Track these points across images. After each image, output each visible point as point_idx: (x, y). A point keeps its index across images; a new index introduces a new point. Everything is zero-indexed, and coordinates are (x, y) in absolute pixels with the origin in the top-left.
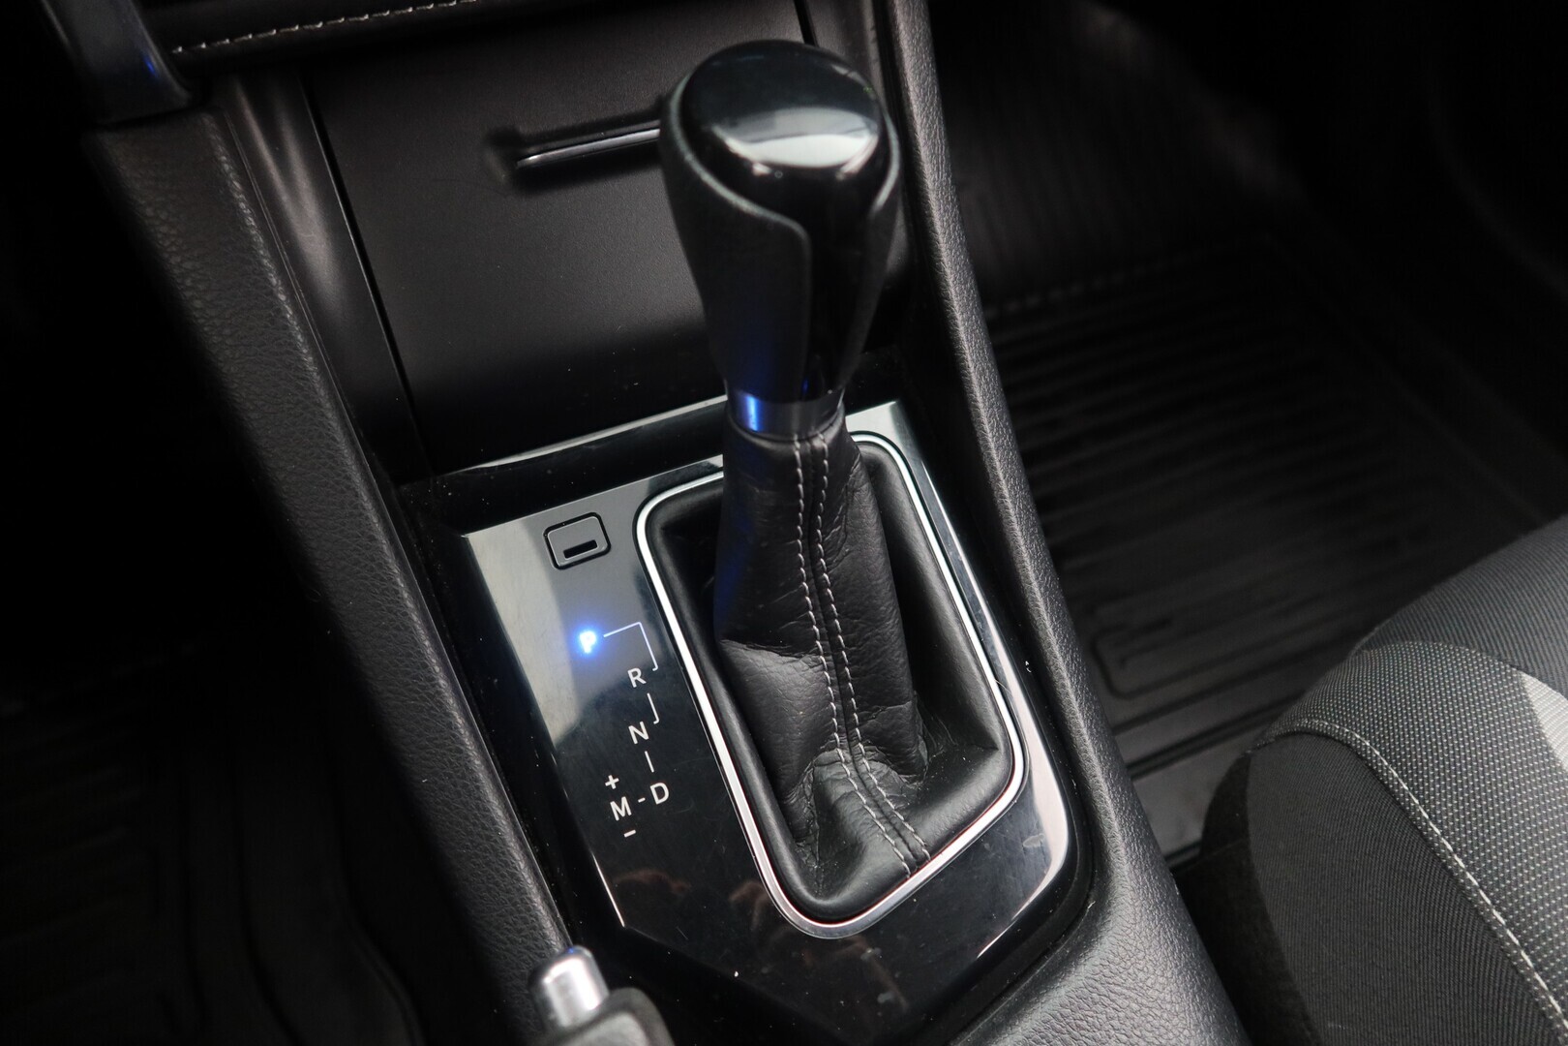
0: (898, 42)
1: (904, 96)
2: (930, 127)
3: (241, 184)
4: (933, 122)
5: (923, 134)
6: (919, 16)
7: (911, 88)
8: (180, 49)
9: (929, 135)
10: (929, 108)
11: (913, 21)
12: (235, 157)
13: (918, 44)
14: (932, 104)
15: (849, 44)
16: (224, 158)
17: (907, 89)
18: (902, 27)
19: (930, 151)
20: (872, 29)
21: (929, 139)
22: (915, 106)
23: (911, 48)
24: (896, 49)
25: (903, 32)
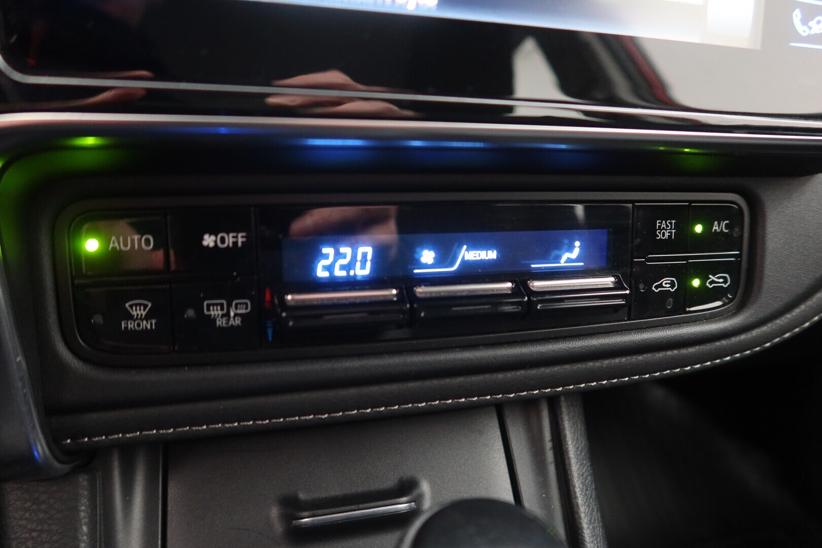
0: (568, 452)
1: (572, 491)
2: (591, 514)
3: (89, 529)
4: (593, 509)
5: (586, 521)
6: (581, 435)
7: (577, 485)
8: (69, 441)
9: (590, 521)
10: (590, 500)
11: (577, 439)
12: (93, 506)
13: (581, 454)
14: (591, 497)
15: (534, 450)
16: (83, 508)
17: (574, 487)
18: (570, 443)
19: (592, 534)
20: (549, 441)
21: (590, 524)
22: (580, 499)
23: (577, 456)
24: (566, 457)
25: (571, 446)
